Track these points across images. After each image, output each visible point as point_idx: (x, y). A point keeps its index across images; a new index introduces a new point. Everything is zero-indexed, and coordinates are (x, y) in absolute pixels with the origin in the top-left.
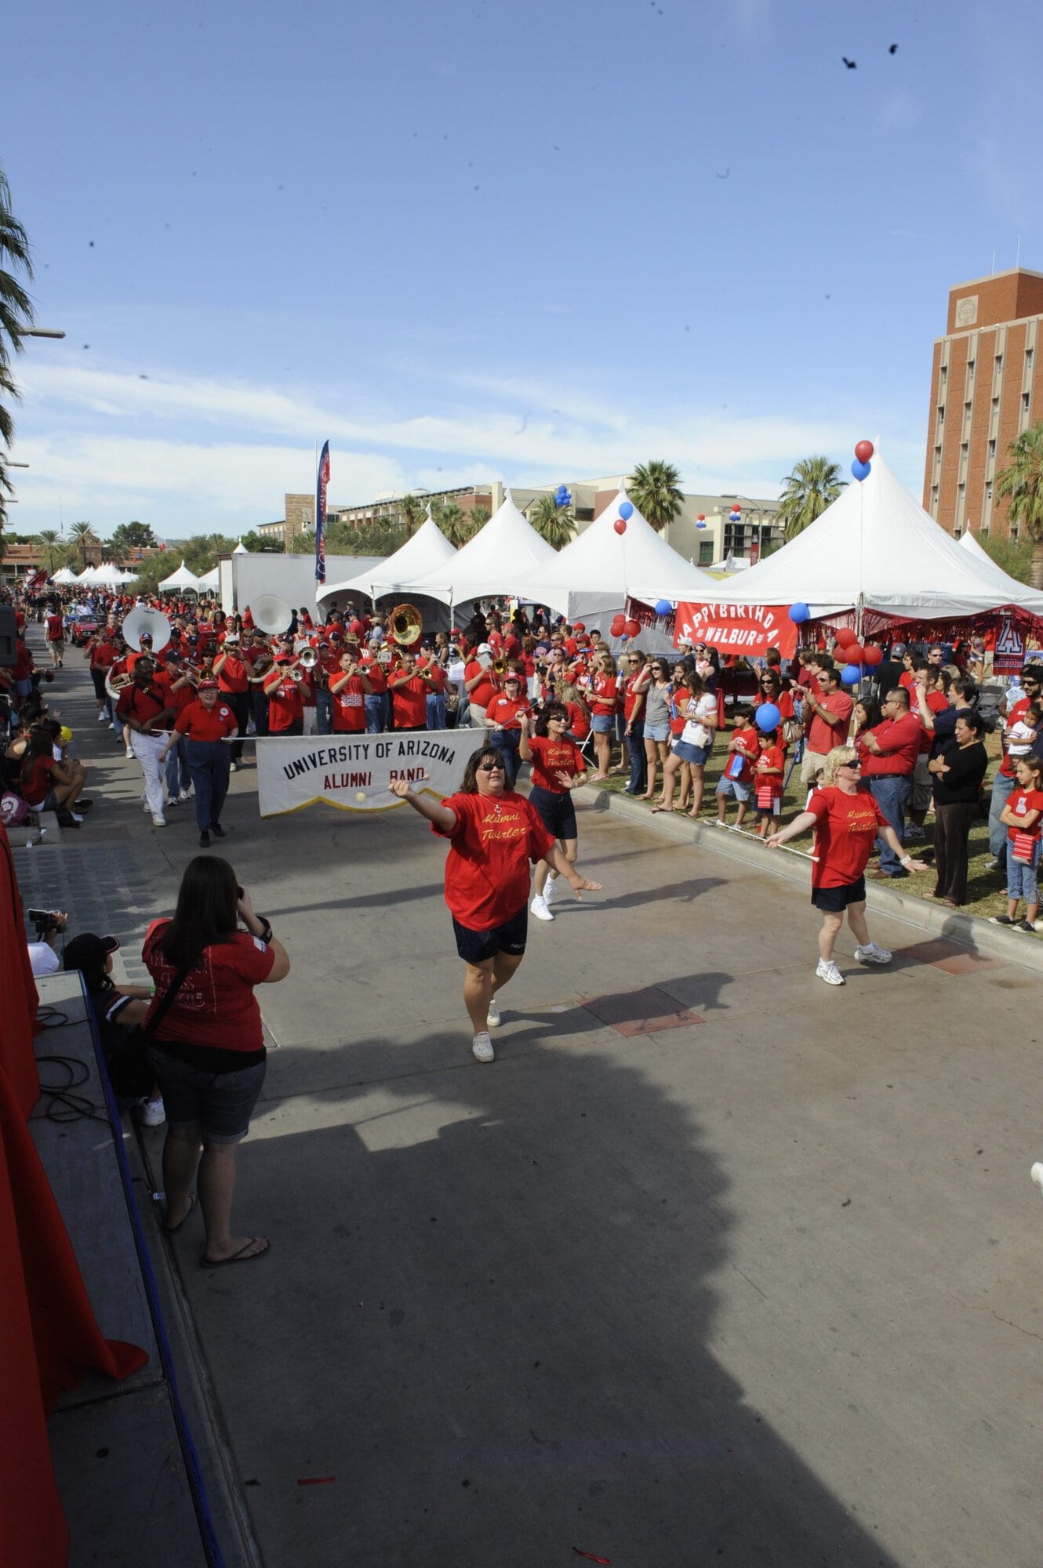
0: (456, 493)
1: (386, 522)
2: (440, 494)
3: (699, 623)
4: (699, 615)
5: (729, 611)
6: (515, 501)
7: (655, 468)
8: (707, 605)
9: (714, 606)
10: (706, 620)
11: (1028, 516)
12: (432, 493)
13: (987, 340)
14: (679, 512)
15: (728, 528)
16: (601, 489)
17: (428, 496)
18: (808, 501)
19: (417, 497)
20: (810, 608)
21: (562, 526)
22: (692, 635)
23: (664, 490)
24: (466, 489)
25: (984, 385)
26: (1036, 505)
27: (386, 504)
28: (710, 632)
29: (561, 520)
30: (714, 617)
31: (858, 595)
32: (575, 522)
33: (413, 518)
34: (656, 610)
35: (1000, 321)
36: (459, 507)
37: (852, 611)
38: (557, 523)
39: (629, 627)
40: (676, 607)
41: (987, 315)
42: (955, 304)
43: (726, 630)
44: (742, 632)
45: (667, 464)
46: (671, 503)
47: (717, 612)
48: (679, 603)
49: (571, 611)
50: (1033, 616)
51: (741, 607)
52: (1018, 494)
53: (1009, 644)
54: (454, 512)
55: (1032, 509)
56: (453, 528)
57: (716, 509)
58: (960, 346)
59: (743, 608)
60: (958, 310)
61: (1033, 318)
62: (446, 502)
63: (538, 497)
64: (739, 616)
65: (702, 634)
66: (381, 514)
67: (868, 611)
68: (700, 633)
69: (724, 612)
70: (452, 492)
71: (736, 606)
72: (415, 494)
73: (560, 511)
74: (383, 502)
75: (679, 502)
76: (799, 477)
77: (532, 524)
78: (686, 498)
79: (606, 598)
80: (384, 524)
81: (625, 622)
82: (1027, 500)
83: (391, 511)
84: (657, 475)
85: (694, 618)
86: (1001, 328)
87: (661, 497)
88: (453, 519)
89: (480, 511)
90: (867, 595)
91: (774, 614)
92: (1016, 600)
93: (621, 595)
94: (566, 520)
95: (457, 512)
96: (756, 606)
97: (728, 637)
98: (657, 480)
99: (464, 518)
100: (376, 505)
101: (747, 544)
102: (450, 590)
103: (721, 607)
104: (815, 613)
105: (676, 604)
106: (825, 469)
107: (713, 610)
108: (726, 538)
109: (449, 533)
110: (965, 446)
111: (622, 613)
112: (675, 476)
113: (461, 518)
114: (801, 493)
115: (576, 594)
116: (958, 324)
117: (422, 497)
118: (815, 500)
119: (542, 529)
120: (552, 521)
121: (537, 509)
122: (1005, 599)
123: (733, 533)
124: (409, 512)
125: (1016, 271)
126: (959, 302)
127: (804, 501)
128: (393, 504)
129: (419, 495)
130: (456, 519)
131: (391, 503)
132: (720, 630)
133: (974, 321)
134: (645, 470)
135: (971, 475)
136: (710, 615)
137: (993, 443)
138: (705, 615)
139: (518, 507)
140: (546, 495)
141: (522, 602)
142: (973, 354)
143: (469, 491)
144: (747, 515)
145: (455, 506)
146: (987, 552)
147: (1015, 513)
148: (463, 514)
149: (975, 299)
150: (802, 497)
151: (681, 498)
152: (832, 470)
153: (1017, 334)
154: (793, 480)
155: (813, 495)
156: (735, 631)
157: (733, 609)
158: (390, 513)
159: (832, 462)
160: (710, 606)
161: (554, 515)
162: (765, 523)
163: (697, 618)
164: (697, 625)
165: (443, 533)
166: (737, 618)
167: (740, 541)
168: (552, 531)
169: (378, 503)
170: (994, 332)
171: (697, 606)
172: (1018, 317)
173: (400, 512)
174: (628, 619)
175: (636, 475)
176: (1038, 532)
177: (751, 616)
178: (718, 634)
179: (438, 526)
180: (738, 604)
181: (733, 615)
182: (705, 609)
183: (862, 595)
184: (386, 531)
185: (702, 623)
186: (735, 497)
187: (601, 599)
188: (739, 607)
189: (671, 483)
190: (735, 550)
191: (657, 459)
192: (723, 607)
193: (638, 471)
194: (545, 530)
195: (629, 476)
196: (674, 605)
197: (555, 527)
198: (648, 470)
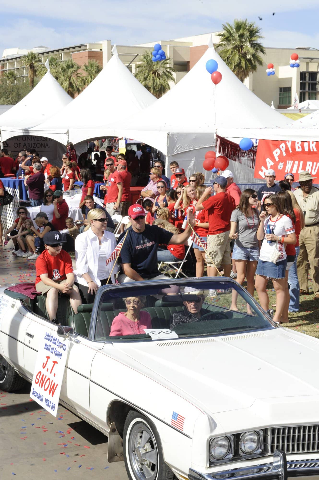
0: (72, 50)
1: (12, 75)
2: (58, 51)
3: (278, 157)
4: (278, 150)
5: (303, 147)
6: (120, 55)
7: (239, 26)
8: (285, 142)
9: (290, 142)
10: (284, 154)
12: (51, 50)
14: (261, 63)
15: (303, 75)
16: (195, 45)
17: (48, 53)
19: (39, 54)
21: (162, 76)
22: (274, 167)
23: (248, 45)
24: (80, 47)
27: (12, 59)
28: (289, 164)
29: (161, 72)
30: (291, 151)
32: (173, 73)
33: (35, 71)
34: (241, 146)
36: (74, 62)
38: (158, 74)
39: (219, 162)
40: (257, 145)
43: (301, 163)
44: (315, 163)
45: (249, 23)
46: (254, 55)
47: (293, 148)
48: (260, 140)
49: (170, 148)
51: (313, 143)
54: (69, 67)
56: (70, 80)
57: (292, 60)
59: (315, 143)
62: (63, 57)
63: (141, 53)
64: (312, 150)
65: (282, 166)
66: (8, 68)
68: (280, 166)
69: (299, 148)
70: (68, 49)
71: (309, 142)
72: (36, 50)
73: (160, 64)
74: (10, 58)
75: (260, 54)
77: (136, 76)
78: (266, 51)
79: (198, 137)
80: (10, 76)
81: (215, 158)
83: (16, 66)
84: (241, 31)
85: (274, 153)
87: (244, 50)
88: (69, 72)
89: (92, 65)
93: (212, 134)
94: (165, 71)
95: (72, 67)
97: (304, 168)
98: (241, 36)
99: (79, 71)
100: (4, 61)
102: (67, 133)
103: (296, 143)
105: (258, 141)
107: (289, 146)
108: (301, 83)
109: (66, 84)
111: (213, 150)
112: (256, 32)
113: (76, 71)
115: (173, 135)
117: (43, 53)
119: (145, 79)
120: (154, 73)
121: (140, 63)
123: (307, 80)
124: (32, 67)
128: (18, 59)
129: (41, 52)
130: (72, 72)
131: (16, 58)
132: (296, 162)
134: (231, 28)
136: (287, 150)
138: (283, 150)
139: (123, 61)
140: (147, 50)
141: (129, 142)
143: (83, 48)
145: (71, 61)
148: (78, 68)
151: (262, 51)
156: (309, 163)
157: (306, 144)
158: (16, 67)
160: (287, 142)
161: (155, 67)
163: (276, 153)
164: (277, 159)
165: (62, 84)
166: (310, 152)
167: (313, 86)
168: (154, 80)
169: (5, 58)
171: (277, 143)
173: (24, 66)
174: (218, 155)
175: (224, 32)
178: (296, 167)
179: (57, 78)
180: (311, 140)
181: (306, 149)
182: (283, 145)
184: (12, 83)
185: (280, 156)
186: (308, 49)
187: (195, 138)
188: (311, 143)
189: (253, 39)
190: (309, 94)
191: (241, 19)
192: (298, 143)
193: (225, 28)
194: (147, 81)
195: (218, 33)
196: (256, 143)
197: (156, 78)
198: (234, 27)
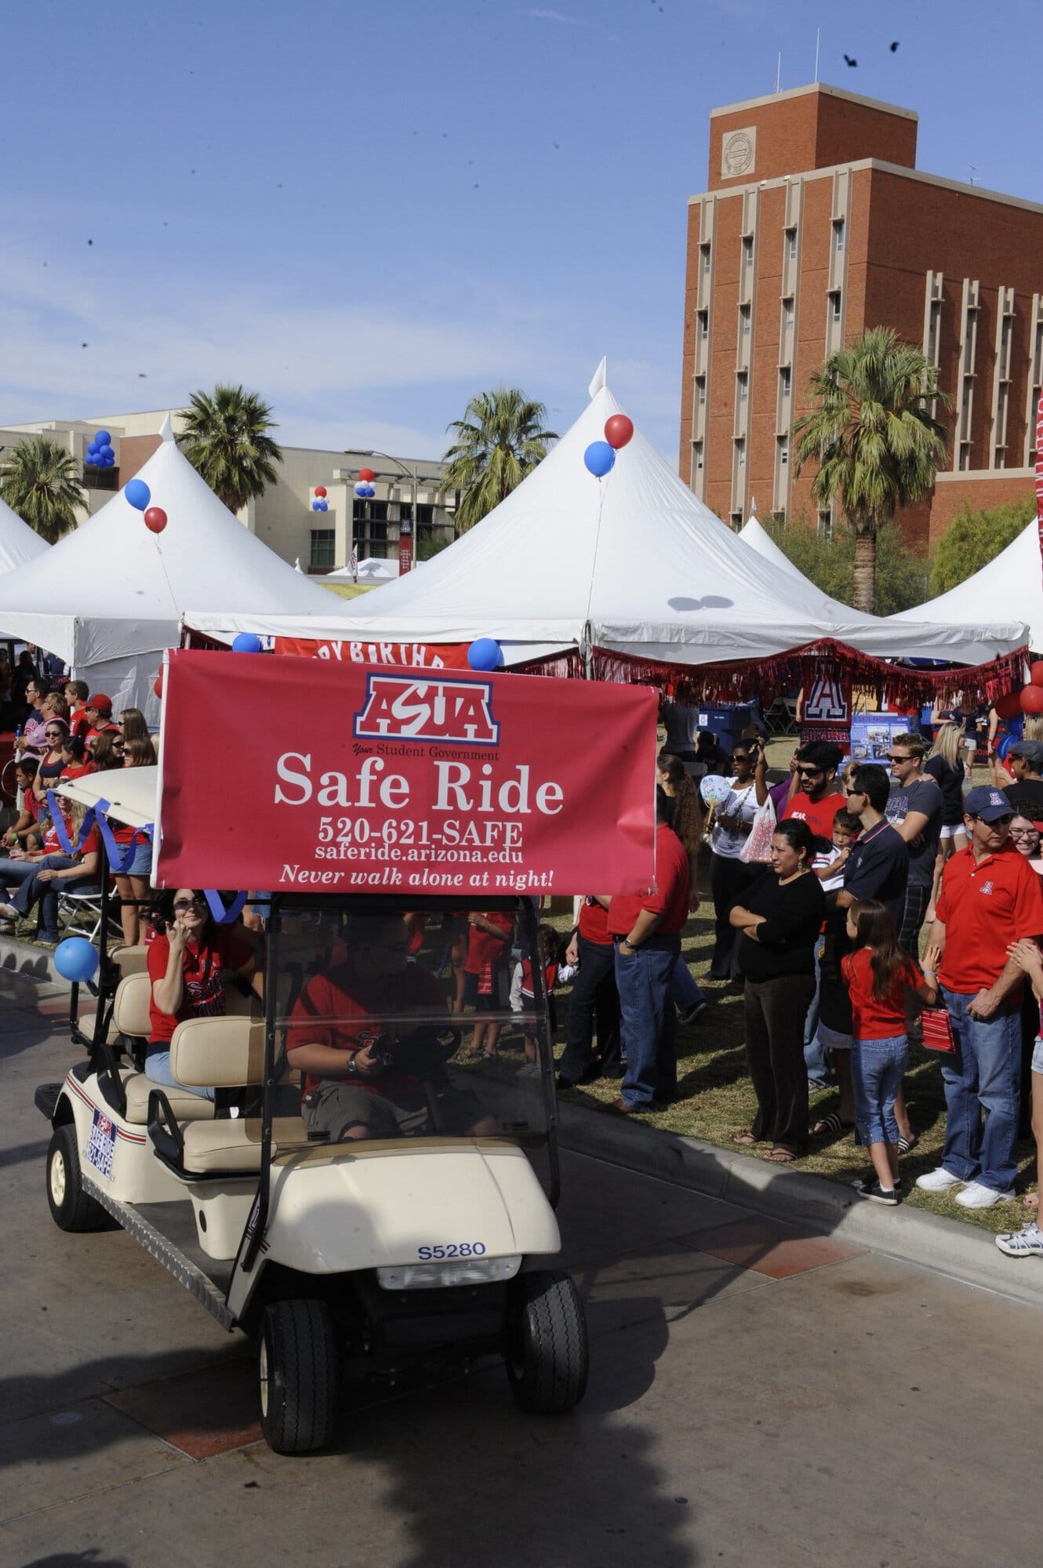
5: (366, 656)
7: (227, 399)
8: (328, 643)
9: (340, 644)
11: (846, 491)
13: (772, 202)
14: (272, 478)
15: (358, 507)
16: (130, 433)
18: (493, 463)
20: (503, 648)
21: (58, 496)
23: (245, 439)
25: (769, 277)
26: (858, 475)
29: (55, 486)
31: (581, 625)
32: (84, 491)
35: (792, 172)
37: (575, 651)
38: (50, 492)
40: (273, 646)
41: (770, 161)
42: (721, 139)
45: (246, 394)
46: (257, 462)
47: (346, 656)
48: (278, 639)
49: (80, 653)
50: (863, 656)
51: (386, 646)
52: (829, 456)
53: (826, 703)
55: (852, 482)
57: (337, 474)
58: (729, 210)
59: (390, 647)
60: (724, 152)
61: (843, 168)
63: (11, 444)
67: (599, 652)
69: (357, 655)
71: (377, 645)
73: (53, 472)
75: (272, 461)
76: (477, 423)
78: (284, 454)
79: (143, 630)
82: (843, 467)
84: (230, 411)
86: (794, 182)
87: (239, 451)
90: (596, 625)
91: (443, 658)
92: (835, 632)
94: (65, 486)
96: (411, 644)
98: (231, 420)
101: (393, 534)
103: (352, 645)
104: (512, 656)
105: (273, 641)
106: (520, 409)
107: (338, 651)
108: (355, 524)
110: (743, 377)
112: (263, 413)
114: (480, 449)
115: (87, 622)
116: (726, 173)
118: (505, 462)
119: (20, 501)
120: (40, 489)
121: (9, 466)
122: (818, 629)
123: (368, 516)
125: (814, 88)
126: (727, 137)
127: (486, 463)
133: (751, 170)
134: (209, 402)
135: (753, 423)
137: (786, 372)
140: (27, 440)
142: (750, 227)
144: (391, 485)
146: (784, 550)
147: (825, 488)
149: (751, 132)
150: (483, 456)
151: (275, 452)
152: (530, 412)
153: (817, 193)
154: (467, 427)
155: (500, 454)
157: (372, 648)
159: (529, 398)
160: (333, 644)
161: (42, 477)
162: (422, 499)
167: (380, 529)
168: (39, 506)
170: (781, 190)
171: (312, 645)
172: (819, 165)
175: (194, 410)
176: (862, 517)
177: (404, 661)
180: (382, 640)
181: (374, 659)
182: (324, 650)
183: (588, 625)
186: (368, 454)
187: (136, 631)
188: (382, 646)
189: (257, 427)
190: (372, 545)
191: (230, 384)
192: (356, 646)
193: (197, 403)
194: (26, 506)
195: (180, 411)
196: (269, 644)
197: (46, 500)
198: (214, 401)
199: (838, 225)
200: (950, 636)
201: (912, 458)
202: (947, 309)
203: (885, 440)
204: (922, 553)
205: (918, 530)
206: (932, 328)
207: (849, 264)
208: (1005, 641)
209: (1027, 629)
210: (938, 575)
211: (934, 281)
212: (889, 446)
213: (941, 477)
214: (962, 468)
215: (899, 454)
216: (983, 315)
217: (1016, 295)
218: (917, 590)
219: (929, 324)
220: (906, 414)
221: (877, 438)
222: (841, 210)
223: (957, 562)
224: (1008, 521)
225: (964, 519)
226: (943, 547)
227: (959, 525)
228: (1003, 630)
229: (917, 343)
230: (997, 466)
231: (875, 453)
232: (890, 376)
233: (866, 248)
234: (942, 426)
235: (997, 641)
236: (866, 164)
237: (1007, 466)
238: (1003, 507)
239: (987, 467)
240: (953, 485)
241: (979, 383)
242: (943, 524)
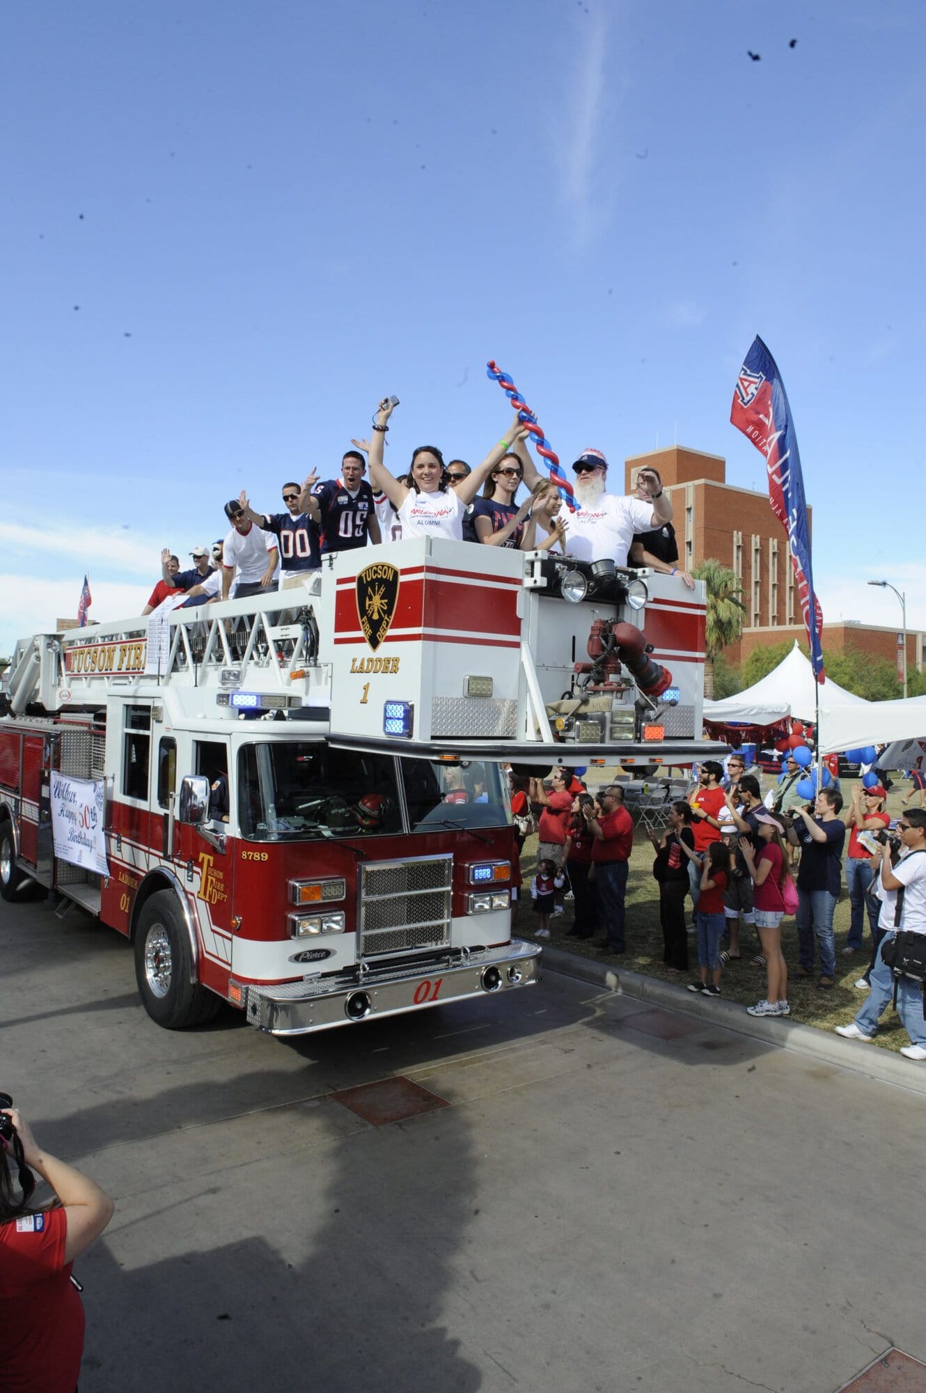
42: (630, 472)
61: (690, 484)
125: (674, 447)
153: (678, 496)
172: (678, 483)
199: (689, 510)
200: (751, 710)
201: (730, 622)
202: (744, 549)
203: (716, 613)
204: (737, 668)
205: (736, 657)
206: (738, 558)
207: (696, 529)
208: (779, 713)
209: (789, 707)
210: (746, 679)
211: (737, 537)
212: (718, 617)
213: (745, 630)
214: (755, 626)
215: (723, 619)
216: (762, 551)
217: (778, 542)
218: (735, 686)
219: (737, 557)
220: (726, 600)
221: (712, 612)
222: (690, 502)
223: (755, 673)
224: (779, 652)
225: (757, 651)
226: (747, 665)
227: (755, 654)
228: (777, 707)
229: (730, 565)
230: (773, 624)
231: (711, 619)
232: (717, 581)
233: (703, 520)
234: (745, 607)
235: (775, 713)
236: (702, 481)
237: (778, 624)
238: (777, 645)
239: (768, 625)
240: (751, 634)
241: (762, 584)
242: (747, 653)
